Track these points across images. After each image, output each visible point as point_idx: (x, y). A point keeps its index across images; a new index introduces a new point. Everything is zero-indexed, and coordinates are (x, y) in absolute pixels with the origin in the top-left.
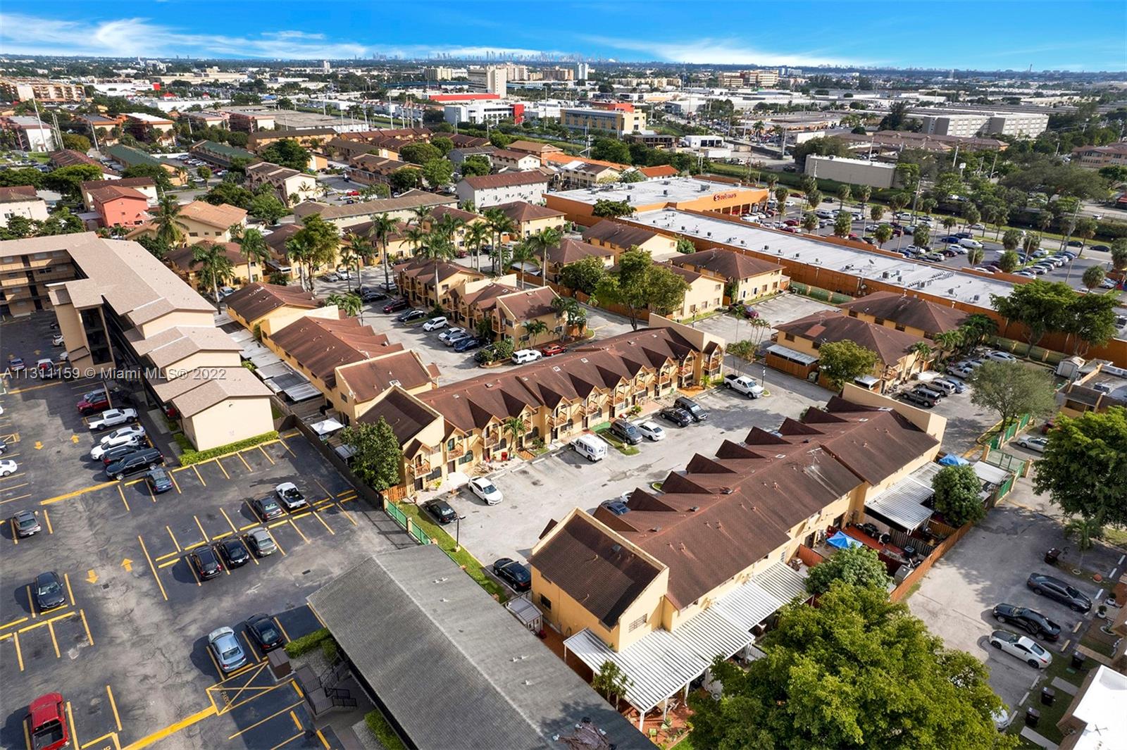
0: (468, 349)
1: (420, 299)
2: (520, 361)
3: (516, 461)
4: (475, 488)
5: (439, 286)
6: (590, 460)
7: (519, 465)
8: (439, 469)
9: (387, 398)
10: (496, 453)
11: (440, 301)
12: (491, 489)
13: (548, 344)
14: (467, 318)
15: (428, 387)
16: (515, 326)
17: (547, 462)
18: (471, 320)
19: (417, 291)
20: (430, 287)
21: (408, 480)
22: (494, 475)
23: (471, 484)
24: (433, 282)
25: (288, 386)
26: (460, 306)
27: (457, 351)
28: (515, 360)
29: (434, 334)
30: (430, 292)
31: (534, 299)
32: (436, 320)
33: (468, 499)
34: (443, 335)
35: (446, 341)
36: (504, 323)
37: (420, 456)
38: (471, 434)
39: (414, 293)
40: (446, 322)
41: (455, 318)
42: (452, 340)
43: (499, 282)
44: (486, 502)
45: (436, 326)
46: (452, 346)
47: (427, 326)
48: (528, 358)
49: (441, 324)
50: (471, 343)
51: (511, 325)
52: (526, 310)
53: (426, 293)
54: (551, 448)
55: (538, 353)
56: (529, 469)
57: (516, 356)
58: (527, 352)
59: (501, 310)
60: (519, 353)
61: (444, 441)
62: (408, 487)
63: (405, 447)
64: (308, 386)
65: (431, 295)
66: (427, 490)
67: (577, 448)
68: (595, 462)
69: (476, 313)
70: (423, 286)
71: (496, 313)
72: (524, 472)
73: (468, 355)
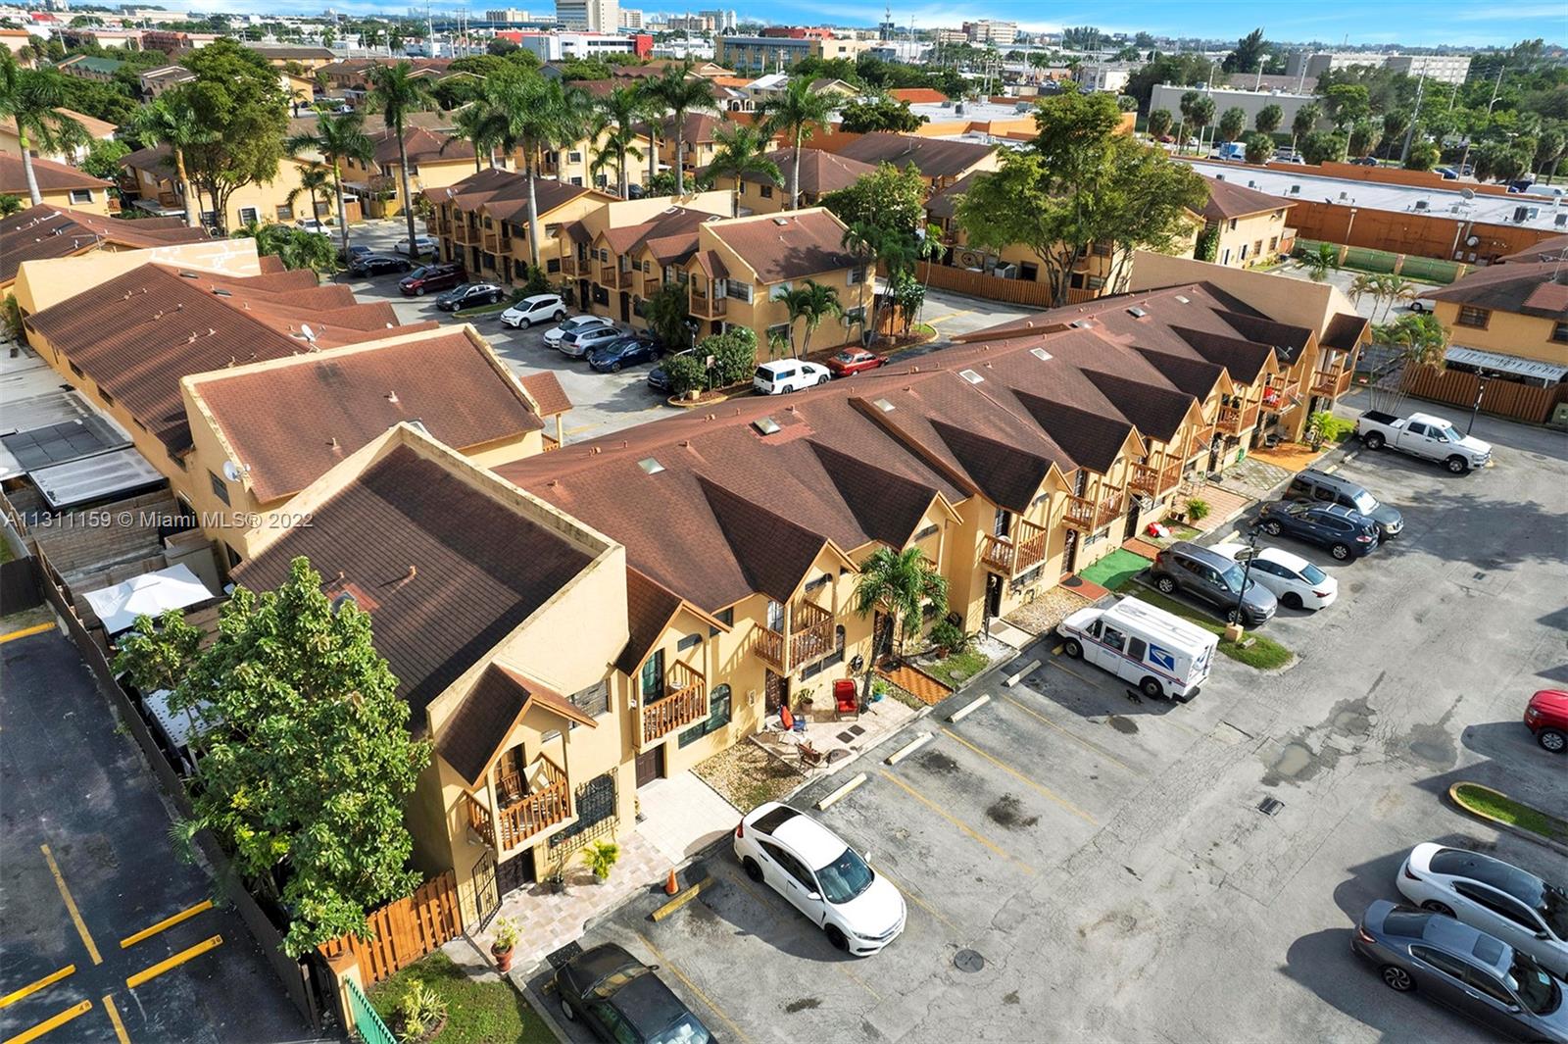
0: (627, 363)
1: (490, 262)
2: (779, 385)
3: (887, 715)
4: (771, 868)
5: (539, 225)
6: (1152, 695)
7: (908, 731)
8: (605, 784)
9: (373, 480)
10: (811, 683)
11: (541, 262)
12: (849, 873)
13: (843, 350)
14: (614, 293)
15: (532, 445)
16: (755, 298)
17: (1002, 710)
18: (624, 297)
19: (483, 247)
20: (516, 228)
21: (461, 860)
22: (825, 786)
23: (750, 845)
24: (524, 214)
25: (51, 461)
26: (597, 266)
27: (596, 370)
28: (765, 385)
29: (532, 336)
30: (515, 242)
31: (791, 234)
32: (534, 300)
33: (749, 925)
34: (555, 334)
35: (567, 345)
36: (722, 292)
37: (518, 752)
38: (728, 618)
39: (476, 251)
40: (560, 305)
41: (585, 297)
42: (582, 343)
43: (691, 205)
44: (835, 942)
45: (536, 316)
46: (582, 358)
47: (514, 316)
48: (799, 381)
49: (547, 312)
50: (631, 349)
51: (741, 295)
52: (780, 257)
53: (506, 245)
54: (991, 651)
55: (822, 370)
56: (947, 746)
57: (767, 375)
58: (796, 365)
59: (713, 256)
60: (777, 366)
61: (626, 662)
62: (466, 891)
63: (443, 710)
64: (125, 457)
65: (519, 251)
66: (554, 886)
67: (1093, 651)
68: (1178, 699)
69: (639, 278)
70: (497, 229)
71: (701, 269)
72: (936, 763)
73: (628, 379)
